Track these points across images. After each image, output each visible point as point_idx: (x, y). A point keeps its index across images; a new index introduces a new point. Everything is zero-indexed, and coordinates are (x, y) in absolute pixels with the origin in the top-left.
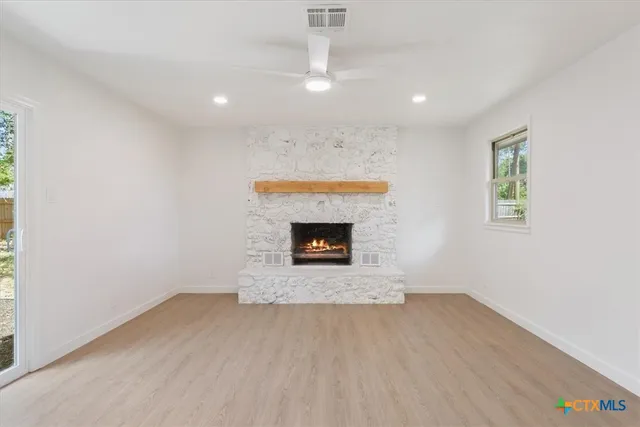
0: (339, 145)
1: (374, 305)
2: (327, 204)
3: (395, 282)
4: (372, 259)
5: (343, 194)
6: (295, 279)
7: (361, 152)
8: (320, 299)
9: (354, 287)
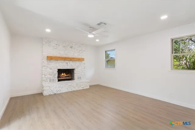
0: (71, 47)
1: (83, 89)
2: (68, 63)
3: (88, 83)
4: (79, 78)
5: (73, 61)
6: (63, 85)
7: (77, 50)
8: (70, 90)
9: (78, 85)
